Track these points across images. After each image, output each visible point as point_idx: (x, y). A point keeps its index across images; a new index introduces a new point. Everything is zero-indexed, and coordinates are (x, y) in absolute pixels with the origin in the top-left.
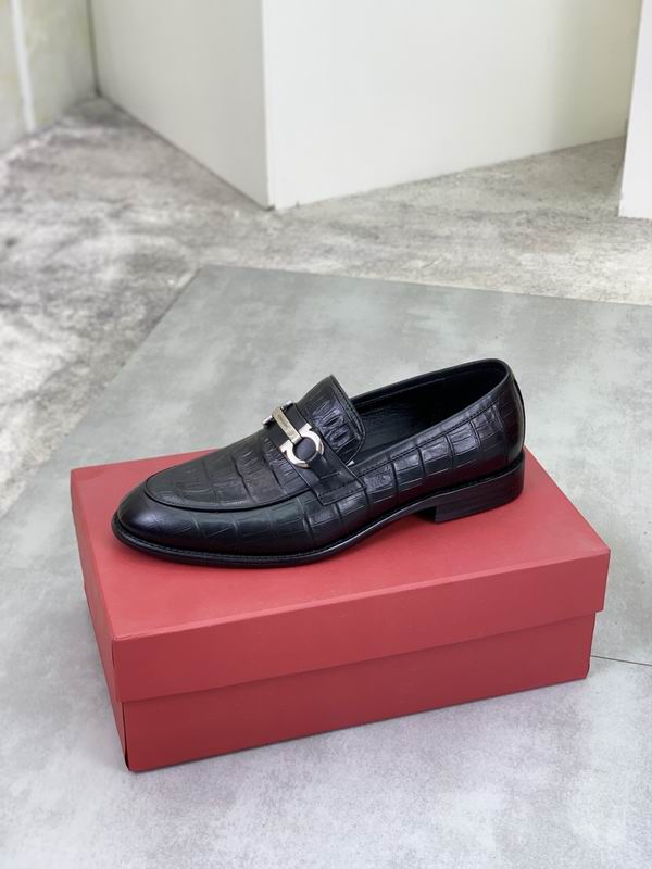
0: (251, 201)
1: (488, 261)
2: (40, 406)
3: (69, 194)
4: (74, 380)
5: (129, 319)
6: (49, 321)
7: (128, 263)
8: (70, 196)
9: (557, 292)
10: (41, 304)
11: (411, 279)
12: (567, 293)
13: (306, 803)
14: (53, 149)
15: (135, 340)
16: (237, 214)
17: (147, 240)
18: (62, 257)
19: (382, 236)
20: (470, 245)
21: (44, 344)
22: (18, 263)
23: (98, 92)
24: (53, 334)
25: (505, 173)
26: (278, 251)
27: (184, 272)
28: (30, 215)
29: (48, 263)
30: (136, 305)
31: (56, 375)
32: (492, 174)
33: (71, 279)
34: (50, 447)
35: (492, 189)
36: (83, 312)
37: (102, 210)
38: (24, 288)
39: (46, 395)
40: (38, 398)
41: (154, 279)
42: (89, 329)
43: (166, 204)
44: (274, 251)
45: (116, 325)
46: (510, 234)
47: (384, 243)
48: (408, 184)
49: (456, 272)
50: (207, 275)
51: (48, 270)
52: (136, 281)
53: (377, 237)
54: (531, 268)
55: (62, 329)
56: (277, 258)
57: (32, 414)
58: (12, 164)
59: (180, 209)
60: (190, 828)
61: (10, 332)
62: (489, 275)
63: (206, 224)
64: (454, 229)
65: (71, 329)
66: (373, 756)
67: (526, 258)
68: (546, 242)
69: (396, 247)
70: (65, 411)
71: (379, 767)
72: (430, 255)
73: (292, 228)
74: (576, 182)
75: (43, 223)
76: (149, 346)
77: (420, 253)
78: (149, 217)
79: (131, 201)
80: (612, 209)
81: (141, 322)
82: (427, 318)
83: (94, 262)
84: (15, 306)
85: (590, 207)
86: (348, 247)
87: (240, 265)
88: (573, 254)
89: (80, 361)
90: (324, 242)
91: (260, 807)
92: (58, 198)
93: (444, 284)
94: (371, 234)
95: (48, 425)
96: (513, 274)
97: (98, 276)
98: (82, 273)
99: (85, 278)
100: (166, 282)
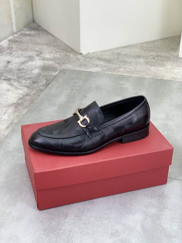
0: (76, 52)
1: (142, 69)
2: (16, 107)
3: (25, 49)
4: (26, 100)
5: (41, 83)
6: (19, 84)
7: (41, 68)
8: (26, 50)
9: (161, 78)
10: (17, 79)
11: (120, 74)
12: (164, 78)
13: (88, 217)
14: (21, 37)
15: (43, 89)
16: (72, 55)
17: (46, 62)
18: (23, 66)
19: (112, 62)
20: (137, 65)
21: (17, 90)
22: (11, 68)
23: (34, 22)
24: (20, 87)
25: (147, 45)
26: (83, 65)
27: (56, 71)
28: (14, 55)
29: (19, 68)
30: (43, 80)
31: (21, 99)
32: (143, 45)
33: (25, 72)
34: (19, 118)
35: (143, 49)
36: (28, 82)
37: (34, 54)
38: (12, 75)
39: (18, 104)
40: (15, 105)
41: (48, 73)
42: (30, 86)
43: (52, 52)
44: (82, 66)
45: (37, 85)
46: (148, 62)
47: (113, 64)
48: (120, 48)
49: (133, 72)
50: (63, 72)
51: (19, 70)
52: (43, 73)
53: (111, 62)
54: (154, 71)
55: (22, 86)
56: (83, 67)
57: (14, 109)
58: (9, 41)
59: (56, 54)
60: (56, 223)
61: (8, 87)
62: (142, 73)
63: (63, 58)
64: (132, 60)
65: (25, 86)
66: (107, 204)
67: (152, 68)
68: (158, 64)
69: (116, 65)
70: (23, 108)
71: (109, 207)
72: (125, 67)
73: (87, 59)
74: (167, 47)
75: (18, 57)
76: (46, 91)
77: (123, 67)
78: (47, 56)
79: (42, 51)
80: (177, 55)
81: (44, 85)
82: (124, 84)
83: (32, 68)
84: (9, 80)
85: (171, 54)
86: (102, 64)
87: (72, 69)
88: (166, 67)
89: (27, 95)
90: (96, 63)
91: (75, 217)
92: (22, 50)
93: (129, 75)
94: (109, 61)
95: (18, 112)
96: (148, 72)
97: (33, 72)
98: (28, 71)
99: (29, 72)
100: (52, 74)
